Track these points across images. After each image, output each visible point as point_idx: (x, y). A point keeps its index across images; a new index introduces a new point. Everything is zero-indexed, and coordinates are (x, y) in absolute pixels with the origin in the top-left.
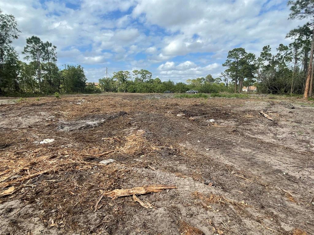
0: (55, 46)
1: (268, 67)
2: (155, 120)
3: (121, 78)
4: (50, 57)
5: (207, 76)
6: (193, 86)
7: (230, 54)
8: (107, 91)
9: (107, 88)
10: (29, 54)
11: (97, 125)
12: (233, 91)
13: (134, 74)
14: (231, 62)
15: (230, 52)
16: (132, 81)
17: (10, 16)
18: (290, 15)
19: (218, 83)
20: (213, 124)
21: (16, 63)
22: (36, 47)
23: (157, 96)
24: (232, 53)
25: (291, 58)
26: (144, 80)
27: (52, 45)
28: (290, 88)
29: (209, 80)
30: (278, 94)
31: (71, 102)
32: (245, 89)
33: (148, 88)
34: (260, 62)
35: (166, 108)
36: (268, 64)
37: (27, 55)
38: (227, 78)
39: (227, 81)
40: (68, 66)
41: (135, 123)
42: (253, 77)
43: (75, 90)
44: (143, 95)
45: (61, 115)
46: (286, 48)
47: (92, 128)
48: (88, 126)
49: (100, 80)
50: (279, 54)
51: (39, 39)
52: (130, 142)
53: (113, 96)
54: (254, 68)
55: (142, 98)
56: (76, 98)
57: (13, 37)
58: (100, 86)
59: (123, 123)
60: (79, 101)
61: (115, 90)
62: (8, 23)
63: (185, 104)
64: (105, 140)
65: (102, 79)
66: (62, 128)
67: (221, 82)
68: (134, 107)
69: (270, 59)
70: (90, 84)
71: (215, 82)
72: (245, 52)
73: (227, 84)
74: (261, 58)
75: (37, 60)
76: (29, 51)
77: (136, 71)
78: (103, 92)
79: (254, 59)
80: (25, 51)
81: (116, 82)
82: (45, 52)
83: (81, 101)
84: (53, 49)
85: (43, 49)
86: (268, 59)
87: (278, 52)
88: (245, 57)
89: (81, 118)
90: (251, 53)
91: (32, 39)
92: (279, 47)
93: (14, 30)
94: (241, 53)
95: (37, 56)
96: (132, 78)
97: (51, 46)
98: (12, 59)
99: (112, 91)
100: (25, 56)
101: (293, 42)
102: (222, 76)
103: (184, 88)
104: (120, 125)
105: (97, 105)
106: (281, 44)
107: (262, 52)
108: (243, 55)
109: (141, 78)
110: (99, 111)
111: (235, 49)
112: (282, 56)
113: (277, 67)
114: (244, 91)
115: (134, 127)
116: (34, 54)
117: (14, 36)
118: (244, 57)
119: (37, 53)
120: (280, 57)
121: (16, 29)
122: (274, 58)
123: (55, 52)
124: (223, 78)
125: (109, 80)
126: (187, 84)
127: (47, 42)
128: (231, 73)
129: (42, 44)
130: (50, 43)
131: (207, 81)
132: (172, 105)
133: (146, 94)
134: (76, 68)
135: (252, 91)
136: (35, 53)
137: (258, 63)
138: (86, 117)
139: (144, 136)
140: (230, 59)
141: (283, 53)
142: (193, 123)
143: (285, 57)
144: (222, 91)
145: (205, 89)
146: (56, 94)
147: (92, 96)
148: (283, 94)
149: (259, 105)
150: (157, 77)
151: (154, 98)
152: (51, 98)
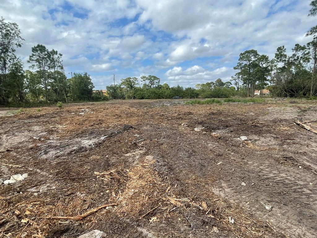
0: (61, 54)
1: (283, 69)
2: (168, 137)
3: (129, 84)
4: (55, 65)
5: (216, 80)
6: (203, 91)
7: (241, 56)
8: (115, 98)
9: (115, 95)
10: (34, 63)
11: (94, 146)
12: (245, 95)
13: (142, 80)
14: (243, 65)
15: (241, 54)
16: (140, 87)
17: (13, 24)
18: (310, 11)
19: (228, 87)
20: (247, 144)
21: (20, 72)
22: (42, 55)
23: (166, 102)
24: (244, 56)
25: (310, 58)
26: (153, 86)
27: (58, 53)
28: (310, 90)
29: (219, 84)
30: (296, 97)
31: (73, 112)
32: (256, 92)
33: (156, 94)
34: (273, 65)
35: (179, 118)
36: (283, 66)
37: (33, 64)
38: (238, 81)
39: (237, 85)
40: (75, 74)
41: (142, 143)
42: (266, 80)
43: (81, 98)
44: (152, 101)
45: (55, 131)
46: (303, 48)
47: (86, 151)
48: (81, 149)
49: (108, 87)
50: (294, 55)
51: (44, 47)
52: (134, 179)
53: (120, 104)
54: (267, 71)
55: (150, 106)
56: (81, 107)
57: (16, 45)
58: (108, 93)
59: (127, 143)
60: (82, 111)
61: (123, 97)
62: (11, 31)
63: (199, 112)
64: (98, 177)
65: (109, 86)
66: (46, 153)
67: (231, 86)
68: (141, 118)
69: (285, 61)
70: (98, 92)
71: (225, 86)
72: (257, 54)
73: (238, 88)
74: (276, 59)
75: (42, 68)
76: (34, 59)
77: (144, 77)
78: (111, 99)
79: (267, 61)
80: (30, 59)
81: (124, 88)
82: (50, 60)
83: (85, 110)
84: (59, 57)
85: (49, 57)
86: (283, 60)
87: (294, 52)
88: (258, 59)
89: (77, 135)
90: (264, 55)
91: (37, 47)
92: (295, 47)
93: (17, 38)
94: (253, 55)
95: (43, 65)
96: (140, 84)
97: (56, 54)
98: (16, 68)
99: (120, 98)
100: (30, 65)
101: (311, 41)
102: (232, 80)
103: (193, 94)
104: (123, 146)
105: (100, 116)
106: (297, 43)
107: (277, 53)
108: (255, 57)
109: (149, 84)
110: (101, 124)
111: (247, 51)
112: (298, 57)
113: (293, 70)
114: (256, 95)
115: (141, 150)
116: (39, 63)
117: (18, 44)
118: (256, 59)
119: (42, 61)
120: (296, 58)
121: (20, 37)
122: (289, 59)
123: (61, 60)
124: (233, 82)
125: (117, 87)
126: (196, 89)
127: (53, 50)
128: (242, 77)
129: (48, 52)
130: (55, 51)
131: (217, 85)
132: (185, 114)
133: (154, 100)
134: (83, 75)
135: (264, 94)
136: (41, 61)
137: (271, 65)
138: (82, 134)
139: (155, 170)
140: (242, 62)
141: (300, 54)
142: (218, 142)
143: (301, 58)
144: (233, 95)
145: (215, 93)
146: (59, 103)
147: (98, 105)
148: (301, 97)
149: (287, 111)
150: (165, 83)
151: (164, 105)
152: (53, 108)
